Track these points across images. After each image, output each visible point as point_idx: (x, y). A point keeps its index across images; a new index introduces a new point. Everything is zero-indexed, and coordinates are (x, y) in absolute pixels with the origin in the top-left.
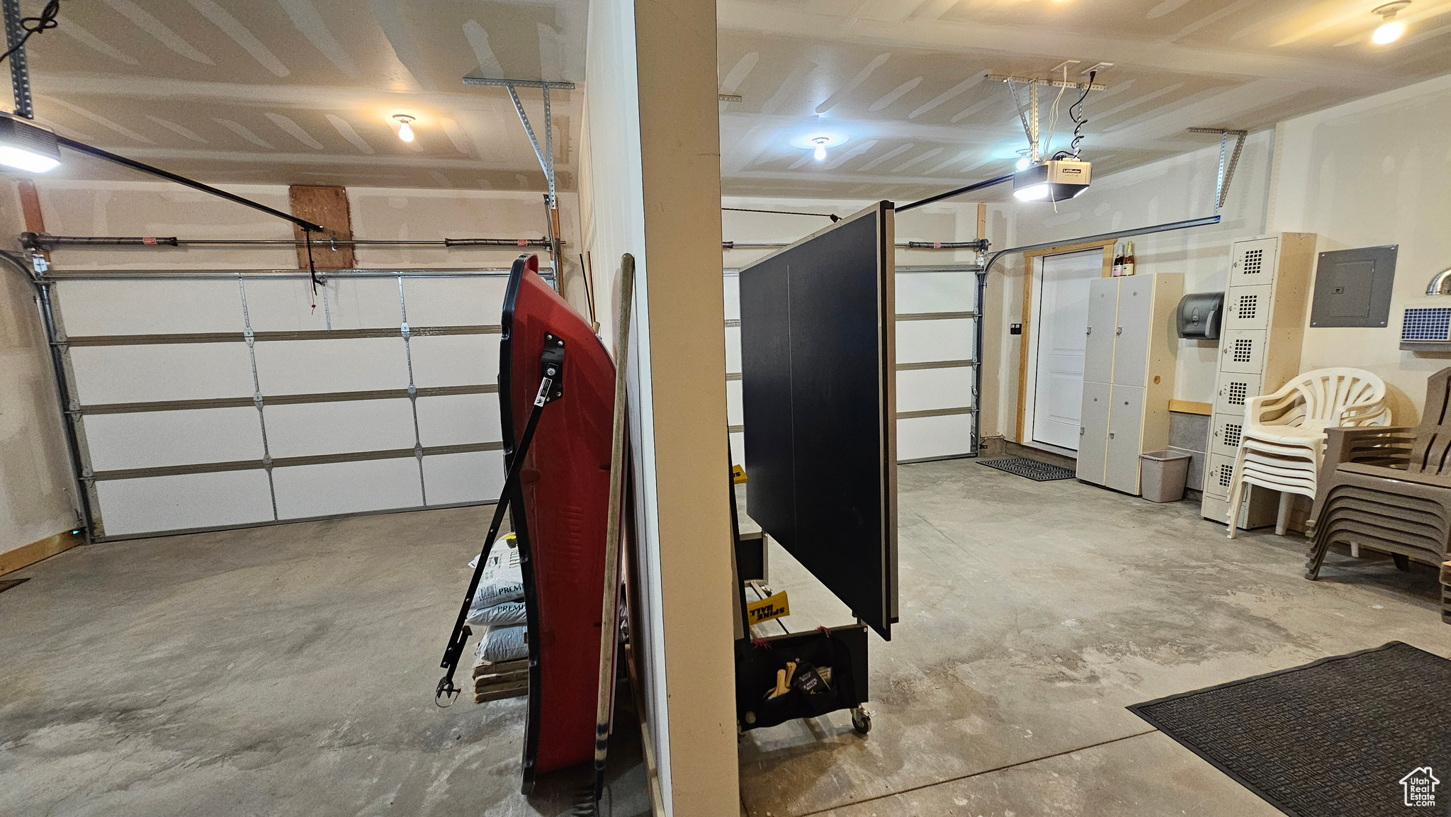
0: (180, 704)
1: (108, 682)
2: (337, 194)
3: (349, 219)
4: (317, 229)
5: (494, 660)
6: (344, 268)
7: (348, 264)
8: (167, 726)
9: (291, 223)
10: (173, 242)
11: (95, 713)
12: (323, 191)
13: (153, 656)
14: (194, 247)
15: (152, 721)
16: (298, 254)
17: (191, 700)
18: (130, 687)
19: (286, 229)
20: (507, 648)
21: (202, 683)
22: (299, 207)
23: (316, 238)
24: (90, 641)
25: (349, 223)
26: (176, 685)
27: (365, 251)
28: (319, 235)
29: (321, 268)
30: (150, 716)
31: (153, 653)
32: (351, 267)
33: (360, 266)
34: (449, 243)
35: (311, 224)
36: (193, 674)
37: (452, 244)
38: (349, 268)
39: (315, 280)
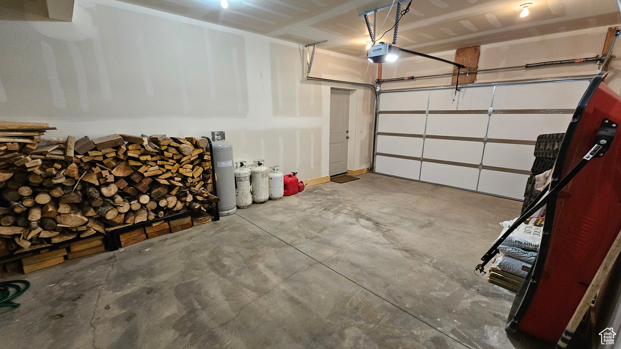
0: (389, 228)
1: (374, 213)
2: (476, 50)
3: (478, 61)
4: (463, 67)
5: (502, 269)
6: (470, 83)
7: (472, 82)
8: (386, 233)
9: (453, 65)
10: (412, 78)
11: (371, 221)
12: (470, 50)
13: (384, 211)
14: (418, 79)
15: (383, 229)
16: (453, 79)
17: (392, 228)
18: (378, 217)
19: (450, 68)
20: (512, 267)
21: (395, 225)
22: (458, 58)
23: (462, 71)
24: (371, 200)
25: (478, 62)
26: (388, 222)
27: (481, 75)
28: (463, 69)
29: (460, 84)
30: (382, 228)
31: (384, 210)
32: (473, 82)
33: (477, 82)
34: (527, 67)
35: (461, 65)
36: (393, 221)
37: (529, 67)
38: (472, 83)
39: (457, 89)
